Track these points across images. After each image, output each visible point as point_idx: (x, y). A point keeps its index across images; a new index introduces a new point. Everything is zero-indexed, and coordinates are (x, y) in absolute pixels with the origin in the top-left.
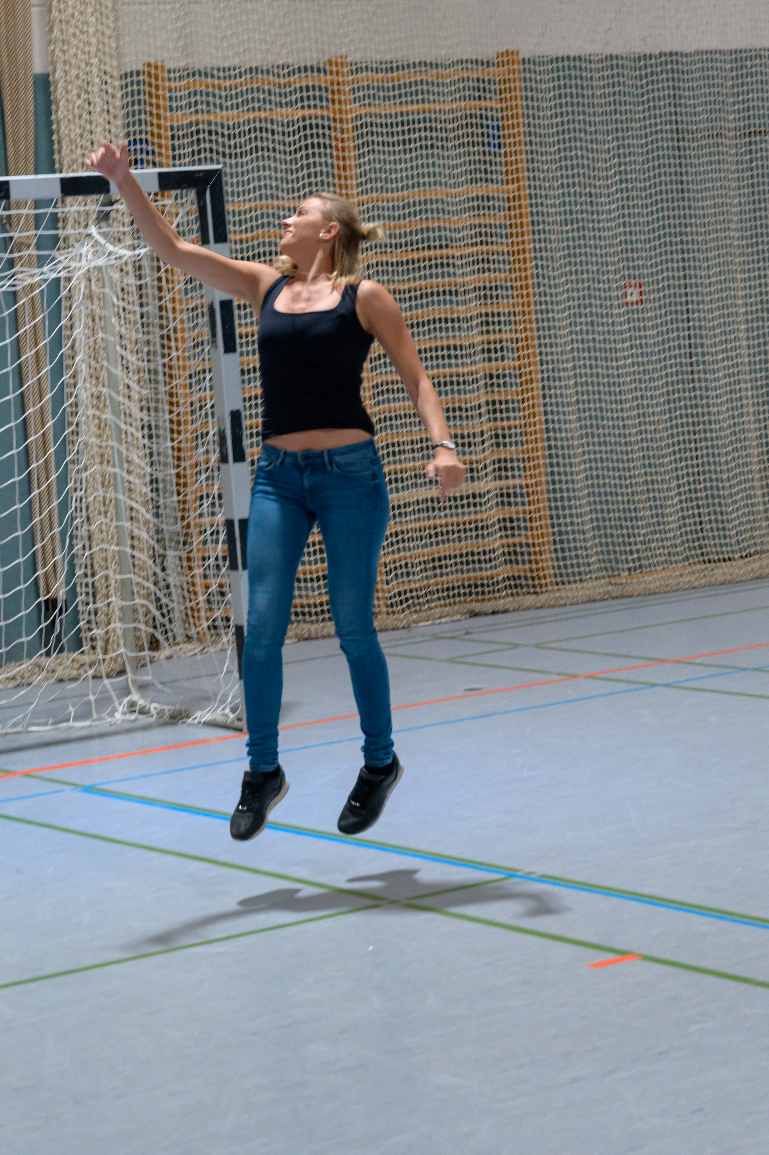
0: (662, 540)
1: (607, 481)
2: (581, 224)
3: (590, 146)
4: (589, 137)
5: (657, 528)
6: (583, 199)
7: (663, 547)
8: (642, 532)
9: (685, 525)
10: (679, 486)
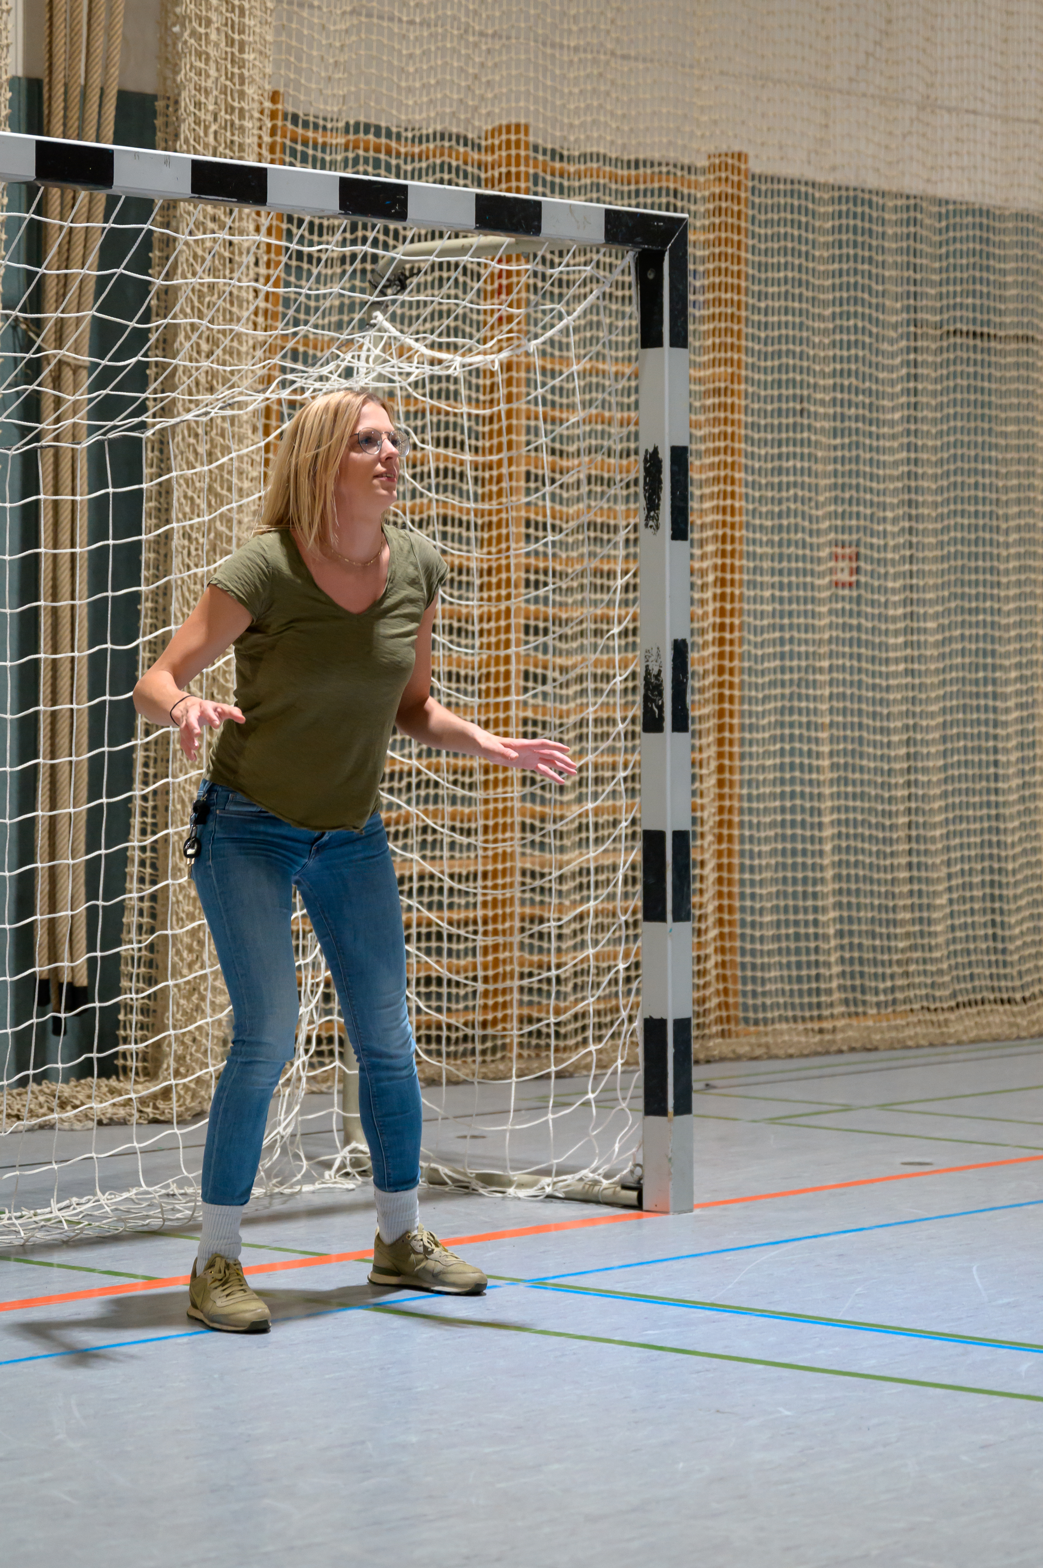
0: (925, 961)
1: (860, 857)
2: (854, 438)
3: (874, 314)
4: (874, 301)
5: (919, 941)
6: (861, 397)
7: (925, 972)
8: (901, 945)
9: (954, 940)
10: (950, 876)
